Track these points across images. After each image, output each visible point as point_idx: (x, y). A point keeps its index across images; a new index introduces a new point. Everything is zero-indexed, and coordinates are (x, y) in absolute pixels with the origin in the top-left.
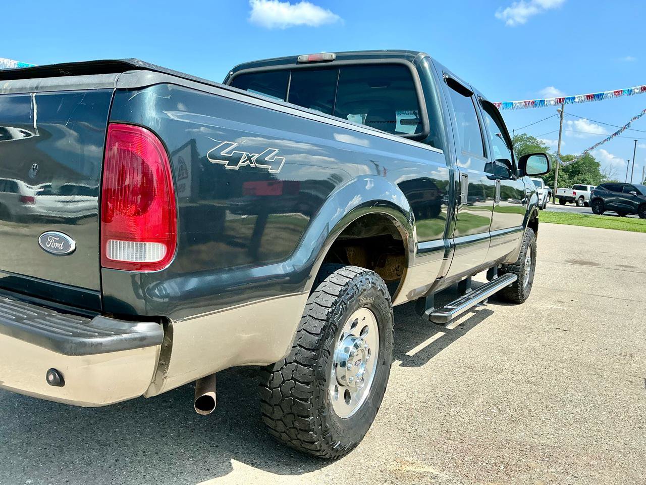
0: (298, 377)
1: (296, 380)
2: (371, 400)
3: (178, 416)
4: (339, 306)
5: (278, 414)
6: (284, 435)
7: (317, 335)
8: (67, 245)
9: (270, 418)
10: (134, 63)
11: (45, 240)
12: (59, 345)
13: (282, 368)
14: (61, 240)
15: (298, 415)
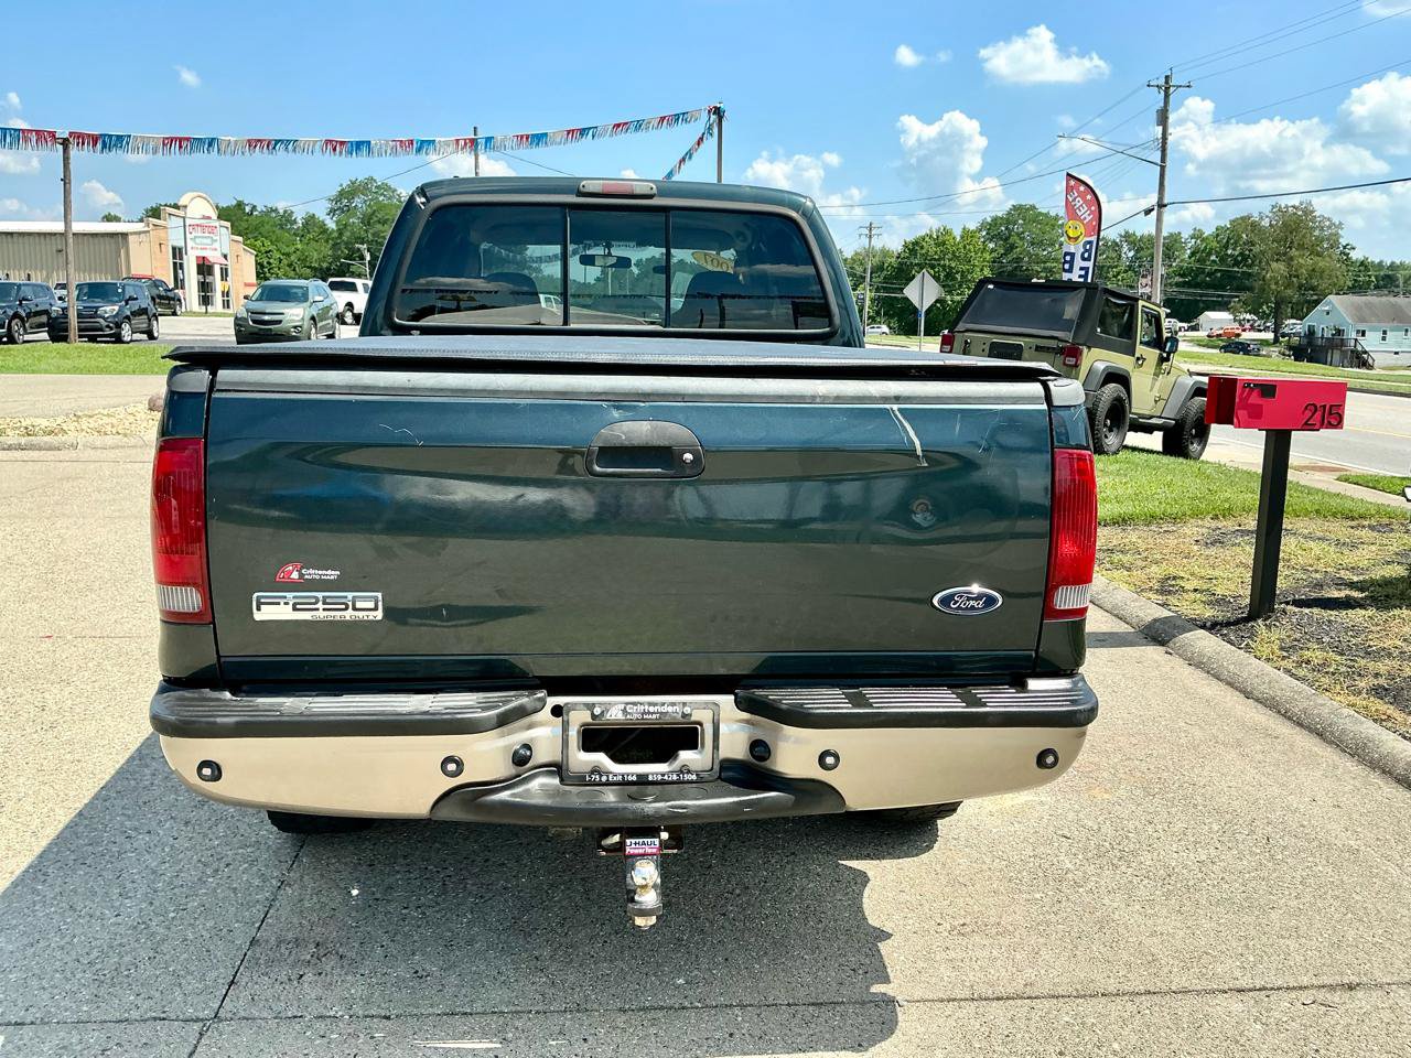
8: (991, 601)
14: (983, 596)
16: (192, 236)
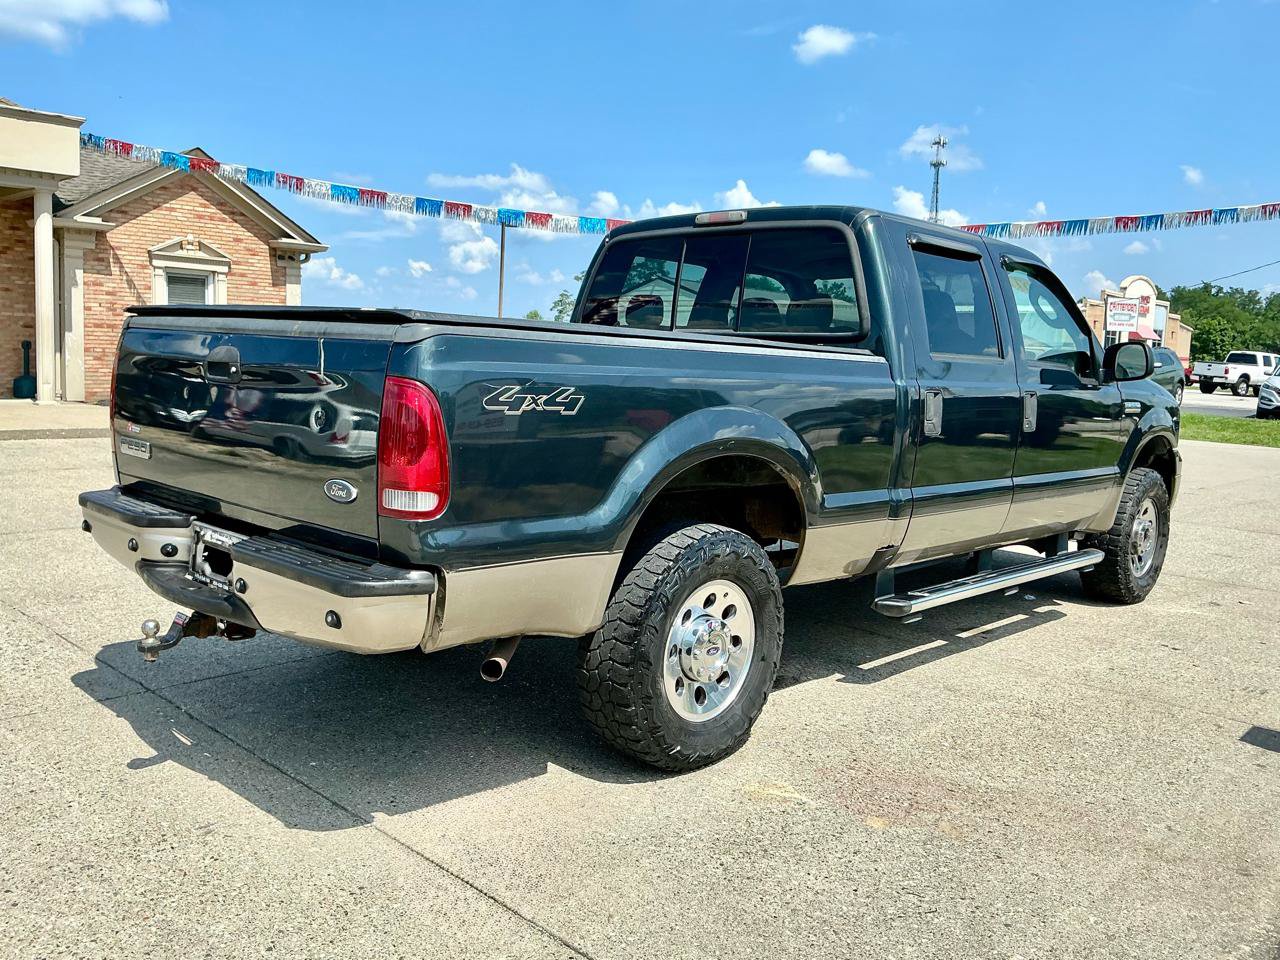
0: (616, 657)
1: (614, 661)
2: (740, 705)
3: (498, 714)
4: (674, 573)
5: (597, 703)
6: (606, 731)
7: (640, 607)
8: (349, 493)
9: (589, 708)
10: (411, 316)
11: (329, 489)
12: (337, 588)
13: (600, 646)
14: (345, 488)
15: (618, 704)
16: (1112, 313)
